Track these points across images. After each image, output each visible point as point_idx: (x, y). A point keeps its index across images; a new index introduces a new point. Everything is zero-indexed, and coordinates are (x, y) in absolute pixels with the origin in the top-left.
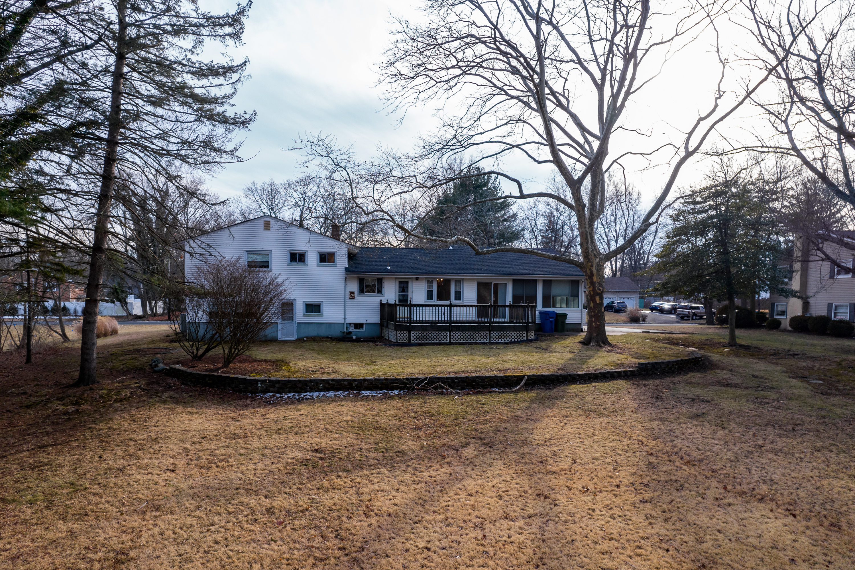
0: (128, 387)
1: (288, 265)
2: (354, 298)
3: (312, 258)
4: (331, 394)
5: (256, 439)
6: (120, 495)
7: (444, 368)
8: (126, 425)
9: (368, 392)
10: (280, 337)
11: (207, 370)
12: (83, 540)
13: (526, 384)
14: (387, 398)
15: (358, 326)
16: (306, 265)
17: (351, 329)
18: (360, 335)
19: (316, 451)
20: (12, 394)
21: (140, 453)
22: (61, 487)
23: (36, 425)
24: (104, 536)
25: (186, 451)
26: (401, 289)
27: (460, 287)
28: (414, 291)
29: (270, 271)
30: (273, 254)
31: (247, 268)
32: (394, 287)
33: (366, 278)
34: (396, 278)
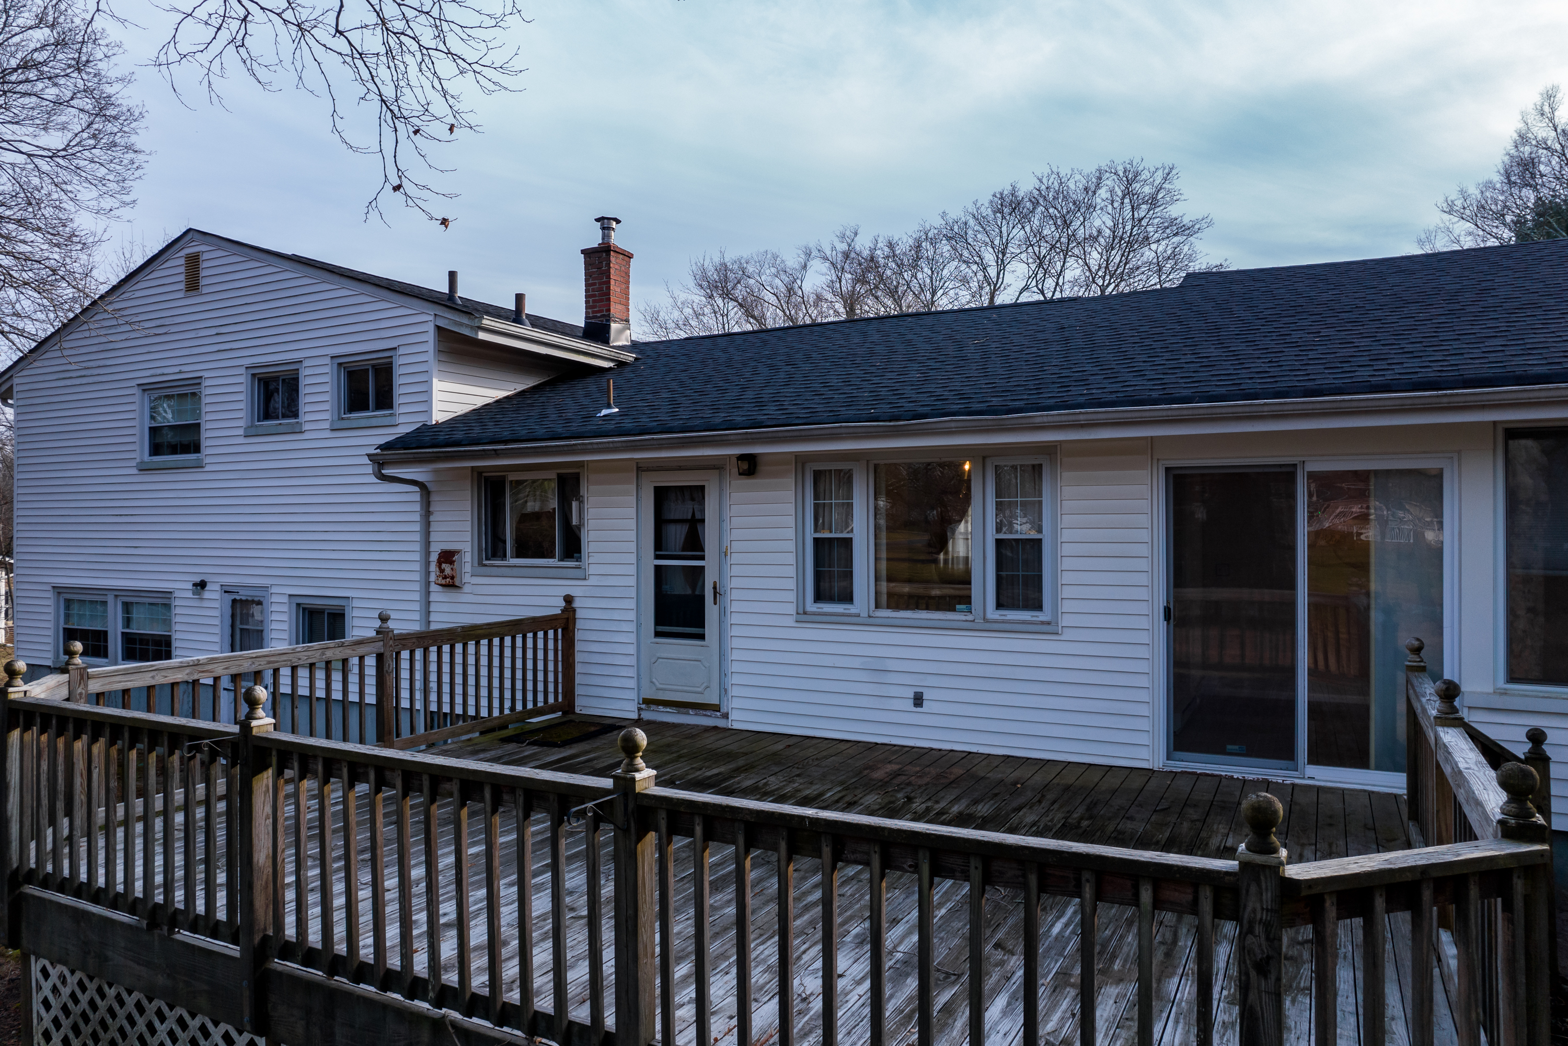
1: (248, 432)
2: (455, 584)
3: (317, 394)
16: (299, 428)
26: (676, 534)
27: (1035, 511)
28: (736, 546)
29: (199, 466)
30: (207, 392)
31: (147, 458)
32: (632, 524)
33: (512, 477)
34: (642, 469)
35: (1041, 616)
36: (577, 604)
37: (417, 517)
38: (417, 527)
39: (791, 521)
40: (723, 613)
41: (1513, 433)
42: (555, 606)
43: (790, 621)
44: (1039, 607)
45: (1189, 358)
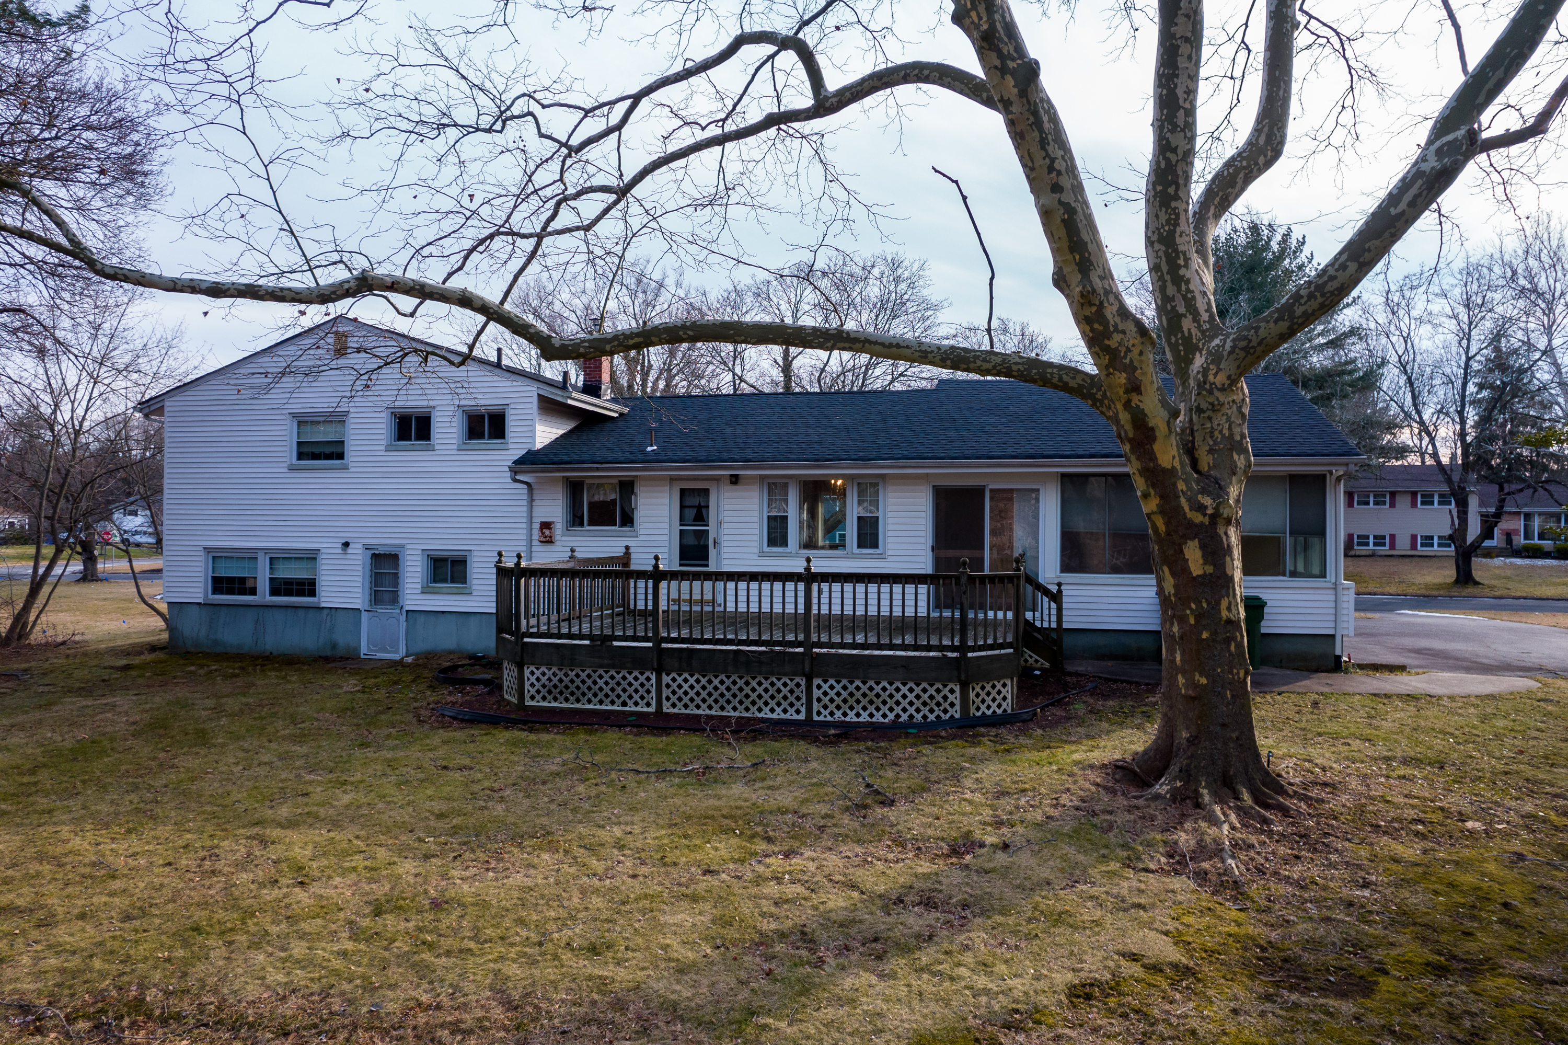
1: (390, 448)
2: (551, 541)
3: (448, 427)
10: (364, 650)
16: (433, 448)
26: (691, 514)
27: (876, 503)
28: (726, 519)
29: (346, 468)
30: (352, 420)
31: (295, 461)
32: (667, 508)
33: (587, 481)
34: (672, 479)
35: (878, 551)
36: (631, 550)
37: (525, 503)
38: (525, 509)
39: (757, 507)
40: (719, 554)
41: (1063, 475)
42: (619, 551)
43: (756, 557)
44: (876, 546)
45: (943, 437)
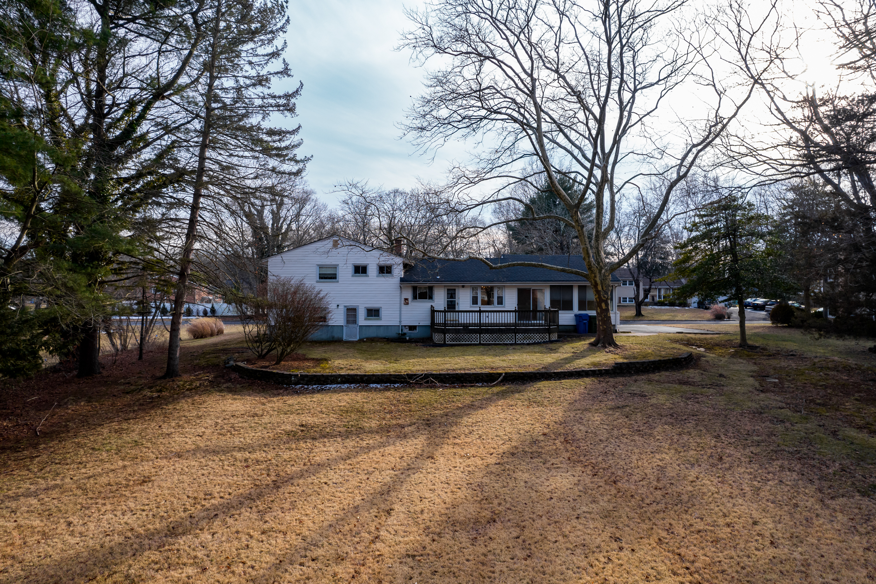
0: (200, 379)
1: (353, 276)
2: (408, 304)
3: (373, 270)
4: (346, 386)
5: (268, 416)
6: (161, 448)
7: (448, 366)
8: (186, 406)
9: (374, 385)
10: (345, 338)
11: (262, 367)
12: (129, 471)
13: (502, 381)
14: (387, 389)
15: (412, 328)
16: (368, 276)
17: (406, 331)
18: (413, 336)
19: (302, 426)
20: (121, 384)
21: (186, 425)
22: (129, 443)
23: (129, 405)
24: (141, 468)
25: (217, 424)
26: (450, 296)
27: (503, 293)
28: (461, 298)
29: (337, 282)
30: (340, 267)
31: (318, 280)
32: (443, 294)
33: (419, 287)
34: (445, 286)
36: (433, 306)
38: (400, 295)
39: (469, 294)
40: (458, 306)
41: (551, 286)
42: (429, 306)
43: (468, 306)
44: (502, 303)
